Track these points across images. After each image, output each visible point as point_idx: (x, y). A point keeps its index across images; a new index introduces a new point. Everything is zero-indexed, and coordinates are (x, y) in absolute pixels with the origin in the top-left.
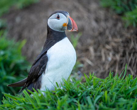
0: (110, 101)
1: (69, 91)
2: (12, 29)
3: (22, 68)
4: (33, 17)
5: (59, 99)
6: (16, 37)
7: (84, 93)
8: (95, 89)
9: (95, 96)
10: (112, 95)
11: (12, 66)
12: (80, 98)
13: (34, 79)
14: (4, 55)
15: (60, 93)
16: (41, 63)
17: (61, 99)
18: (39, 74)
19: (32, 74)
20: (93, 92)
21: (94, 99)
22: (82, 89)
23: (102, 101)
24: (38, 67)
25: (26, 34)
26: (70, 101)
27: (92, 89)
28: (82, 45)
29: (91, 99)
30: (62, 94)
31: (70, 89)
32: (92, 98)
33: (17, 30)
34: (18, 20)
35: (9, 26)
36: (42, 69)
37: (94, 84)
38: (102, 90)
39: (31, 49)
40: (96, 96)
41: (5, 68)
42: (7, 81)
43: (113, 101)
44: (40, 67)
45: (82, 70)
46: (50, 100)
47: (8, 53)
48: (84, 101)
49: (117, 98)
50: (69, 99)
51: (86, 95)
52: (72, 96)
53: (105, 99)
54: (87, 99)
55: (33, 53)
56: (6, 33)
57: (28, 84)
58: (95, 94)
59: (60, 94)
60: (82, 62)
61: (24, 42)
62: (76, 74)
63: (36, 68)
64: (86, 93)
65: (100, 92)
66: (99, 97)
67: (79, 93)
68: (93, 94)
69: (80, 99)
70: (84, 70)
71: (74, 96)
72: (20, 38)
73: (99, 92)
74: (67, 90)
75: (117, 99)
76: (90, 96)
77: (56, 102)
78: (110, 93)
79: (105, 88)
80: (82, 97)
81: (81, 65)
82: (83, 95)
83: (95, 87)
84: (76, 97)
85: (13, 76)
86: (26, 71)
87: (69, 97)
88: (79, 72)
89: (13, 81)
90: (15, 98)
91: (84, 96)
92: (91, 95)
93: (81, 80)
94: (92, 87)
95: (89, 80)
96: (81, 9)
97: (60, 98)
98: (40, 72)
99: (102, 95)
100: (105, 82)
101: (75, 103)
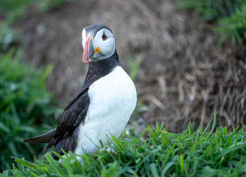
0: (189, 171)
1: (121, 154)
2: (31, 44)
3: (47, 112)
4: (65, 25)
5: (104, 168)
6: (37, 59)
7: (146, 158)
8: (165, 151)
9: (163, 163)
10: (191, 161)
11: (29, 109)
12: (139, 165)
13: (67, 133)
14: (16, 91)
15: (107, 158)
16: (79, 106)
17: (107, 168)
18: (74, 125)
19: (63, 123)
20: (161, 156)
21: (163, 169)
22: (142, 151)
23: (176, 172)
24: (73, 114)
25: (53, 54)
26: (122, 171)
27: (160, 151)
28: (147, 73)
29: (157, 167)
30: (109, 159)
31: (122, 152)
32: (159, 166)
33: (38, 46)
34: (41, 29)
35: (26, 39)
36: (79, 116)
37: (163, 142)
38: (176, 153)
39: (62, 79)
40: (166, 164)
41: (18, 112)
42: (21, 133)
43: (193, 171)
44: (78, 113)
45: (146, 115)
46: (89, 169)
47: (24, 87)
48: (145, 171)
49: (199, 167)
50: (121, 167)
51: (149, 160)
52: (126, 163)
53: (180, 168)
54: (150, 168)
55: (65, 87)
56: (20, 53)
57: (56, 139)
58: (163, 160)
59: (105, 160)
60: (146, 103)
61: (50, 69)
62: (135, 123)
63: (71, 115)
64: (150, 157)
65: (173, 157)
66: (170, 164)
67: (137, 159)
68: (161, 160)
69: (139, 168)
70: (149, 117)
71: (129, 163)
72: (44, 61)
73: (170, 156)
74: (119, 153)
75: (200, 169)
76: (155, 162)
77: (100, 174)
78: (189, 158)
79: (181, 150)
80: (143, 165)
81: (144, 108)
82: (144, 160)
83: (165, 148)
84: (133, 164)
85: (31, 126)
86: (53, 116)
87: (121, 165)
88: (141, 120)
89: (31, 134)
90: (33, 166)
91: (146, 162)
92: (157, 161)
93: (144, 133)
94: (160, 147)
95: (156, 135)
96: (146, 12)
97: (106, 166)
98: (77, 121)
99: (176, 161)
100: (181, 139)
101: (131, 174)
